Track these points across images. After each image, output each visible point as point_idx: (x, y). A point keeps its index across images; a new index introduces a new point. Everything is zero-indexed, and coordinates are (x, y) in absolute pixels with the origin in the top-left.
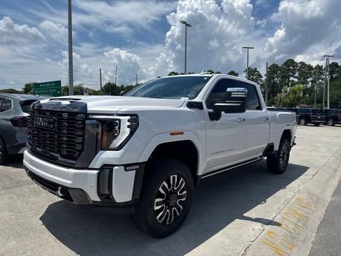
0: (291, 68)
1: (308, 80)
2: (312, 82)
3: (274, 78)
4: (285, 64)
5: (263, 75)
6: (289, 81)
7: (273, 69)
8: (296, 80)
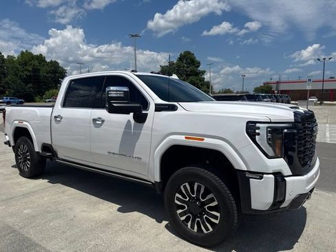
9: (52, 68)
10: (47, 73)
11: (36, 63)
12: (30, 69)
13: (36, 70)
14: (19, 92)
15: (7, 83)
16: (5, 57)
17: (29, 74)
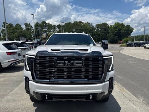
0: (44, 25)
1: (51, 30)
2: (53, 31)
3: (38, 29)
4: (42, 23)
5: (33, 27)
6: (44, 30)
7: (37, 25)
8: (47, 30)
9: (127, 28)
10: (124, 31)
11: (120, 27)
12: (117, 30)
13: (120, 30)
14: (112, 39)
15: (109, 36)
16: (110, 26)
17: (117, 32)
